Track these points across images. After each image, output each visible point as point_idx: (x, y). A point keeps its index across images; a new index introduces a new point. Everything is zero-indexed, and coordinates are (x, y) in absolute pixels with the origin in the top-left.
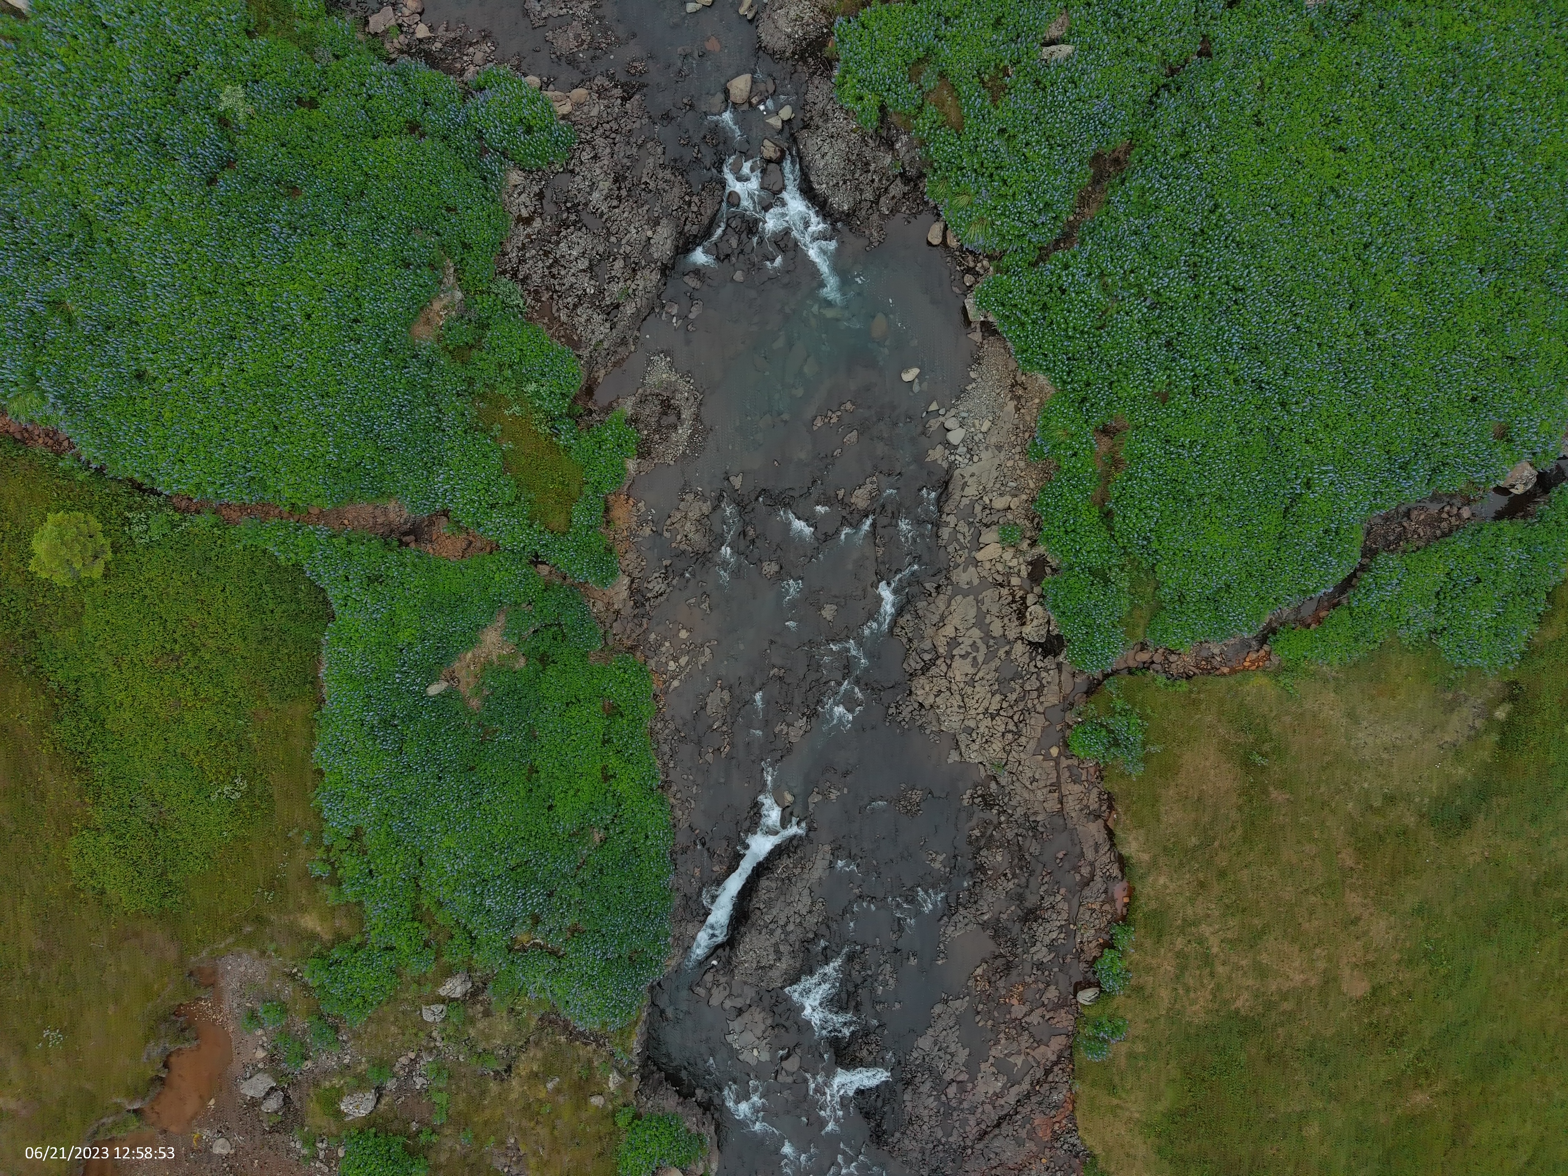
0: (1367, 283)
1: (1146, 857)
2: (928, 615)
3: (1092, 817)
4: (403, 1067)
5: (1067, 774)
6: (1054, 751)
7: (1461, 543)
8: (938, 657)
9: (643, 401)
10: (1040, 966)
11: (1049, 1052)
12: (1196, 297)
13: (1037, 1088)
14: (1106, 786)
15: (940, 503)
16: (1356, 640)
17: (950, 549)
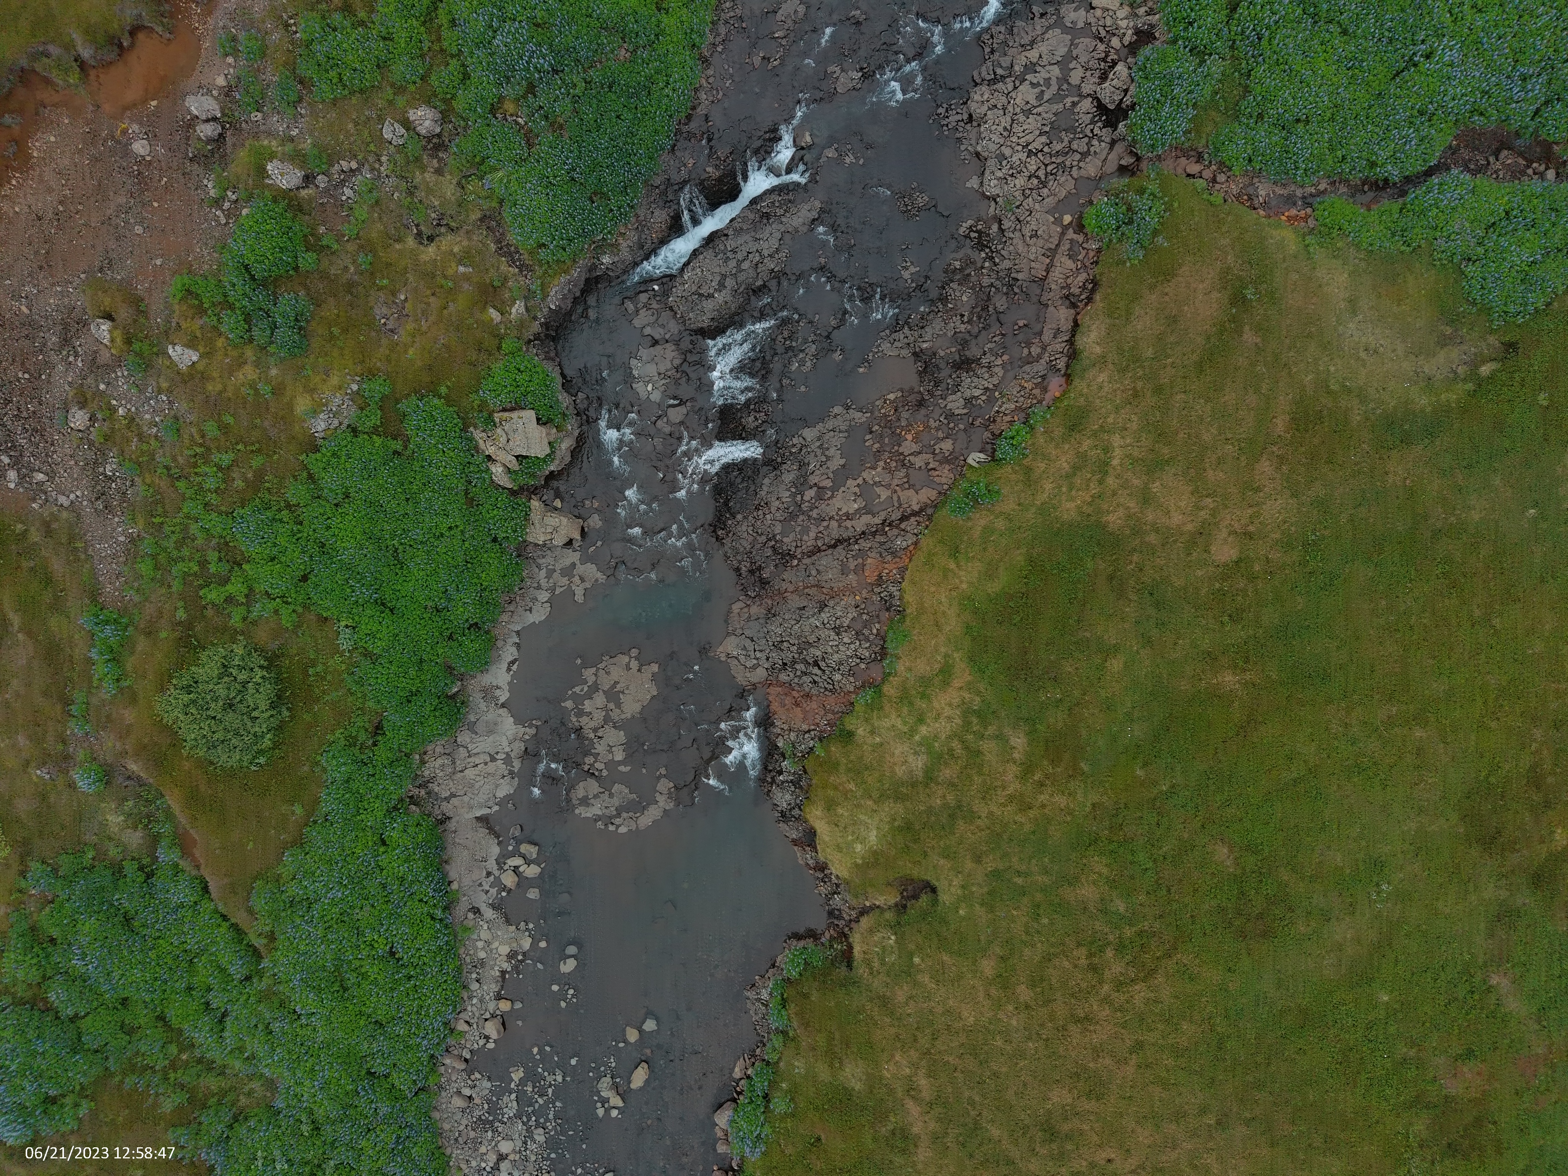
2: (1023, 34)
3: (1068, 300)
4: (341, 171)
5: (1068, 246)
6: (1067, 219)
8: (1010, 76)
10: (950, 415)
11: (914, 499)
13: (887, 529)
14: (1097, 270)
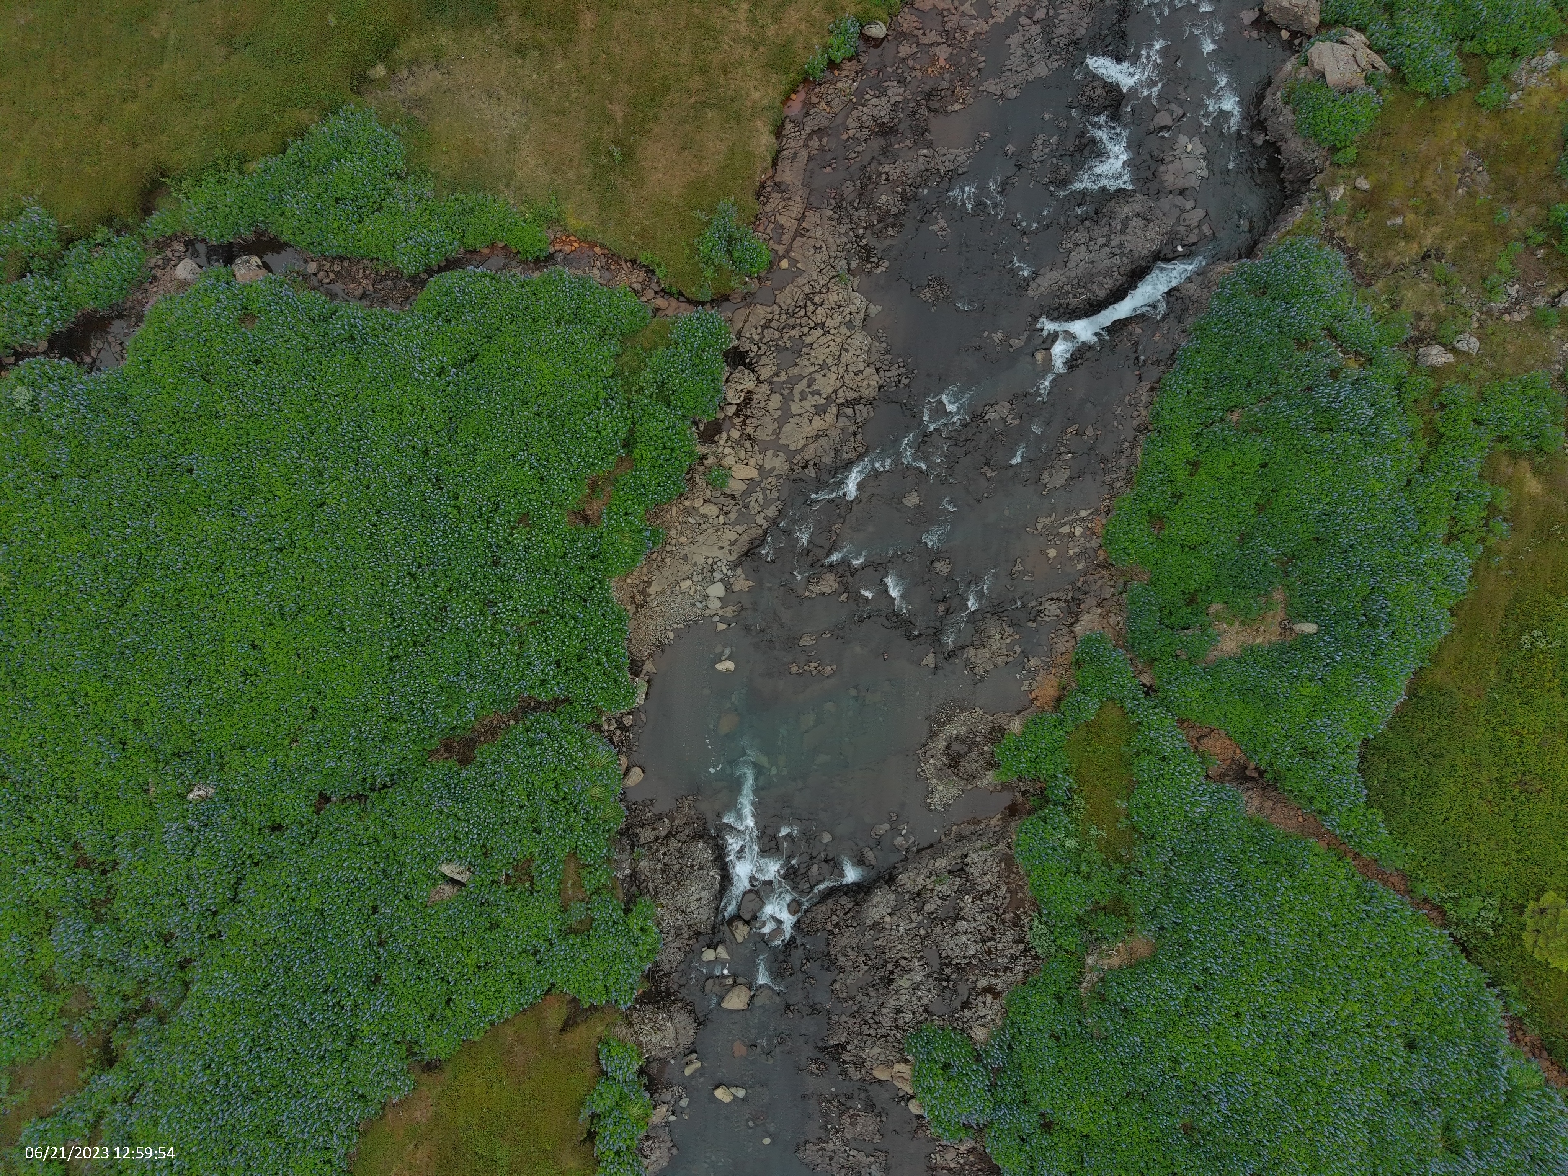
0: (298, 518)
1: (759, 124)
2: (827, 448)
3: (783, 187)
4: (1520, 311)
5: (784, 237)
6: (785, 264)
7: (335, 243)
8: (841, 405)
9: (973, 777)
12: (450, 590)
14: (758, 208)
15: (761, 541)
16: (472, 211)
17: (775, 494)
